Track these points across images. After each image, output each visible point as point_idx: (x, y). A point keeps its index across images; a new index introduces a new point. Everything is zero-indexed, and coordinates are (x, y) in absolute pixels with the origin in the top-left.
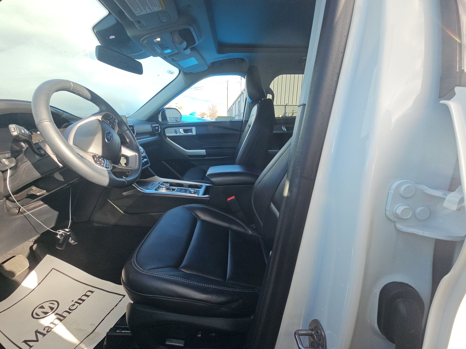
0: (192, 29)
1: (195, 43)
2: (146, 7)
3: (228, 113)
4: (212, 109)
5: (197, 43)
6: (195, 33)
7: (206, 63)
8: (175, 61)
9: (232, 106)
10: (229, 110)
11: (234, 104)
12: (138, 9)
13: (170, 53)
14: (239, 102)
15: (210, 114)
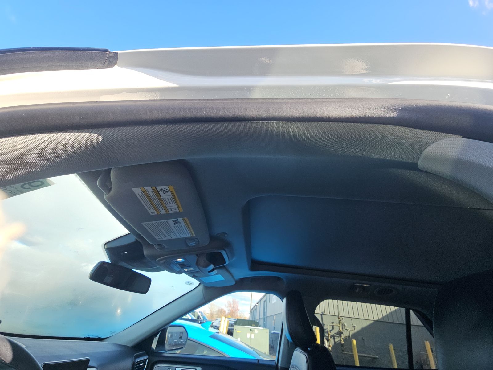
0: (223, 253)
1: (225, 263)
2: (172, 234)
3: (251, 313)
4: (232, 305)
5: (227, 263)
6: (226, 256)
7: (234, 278)
8: (197, 276)
9: (256, 305)
10: (252, 309)
11: (259, 303)
12: (161, 235)
13: (192, 271)
14: (265, 301)
15: (229, 312)
